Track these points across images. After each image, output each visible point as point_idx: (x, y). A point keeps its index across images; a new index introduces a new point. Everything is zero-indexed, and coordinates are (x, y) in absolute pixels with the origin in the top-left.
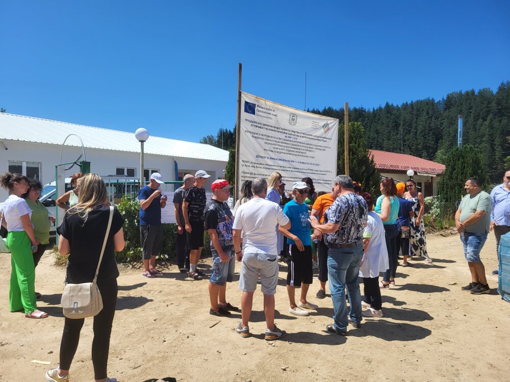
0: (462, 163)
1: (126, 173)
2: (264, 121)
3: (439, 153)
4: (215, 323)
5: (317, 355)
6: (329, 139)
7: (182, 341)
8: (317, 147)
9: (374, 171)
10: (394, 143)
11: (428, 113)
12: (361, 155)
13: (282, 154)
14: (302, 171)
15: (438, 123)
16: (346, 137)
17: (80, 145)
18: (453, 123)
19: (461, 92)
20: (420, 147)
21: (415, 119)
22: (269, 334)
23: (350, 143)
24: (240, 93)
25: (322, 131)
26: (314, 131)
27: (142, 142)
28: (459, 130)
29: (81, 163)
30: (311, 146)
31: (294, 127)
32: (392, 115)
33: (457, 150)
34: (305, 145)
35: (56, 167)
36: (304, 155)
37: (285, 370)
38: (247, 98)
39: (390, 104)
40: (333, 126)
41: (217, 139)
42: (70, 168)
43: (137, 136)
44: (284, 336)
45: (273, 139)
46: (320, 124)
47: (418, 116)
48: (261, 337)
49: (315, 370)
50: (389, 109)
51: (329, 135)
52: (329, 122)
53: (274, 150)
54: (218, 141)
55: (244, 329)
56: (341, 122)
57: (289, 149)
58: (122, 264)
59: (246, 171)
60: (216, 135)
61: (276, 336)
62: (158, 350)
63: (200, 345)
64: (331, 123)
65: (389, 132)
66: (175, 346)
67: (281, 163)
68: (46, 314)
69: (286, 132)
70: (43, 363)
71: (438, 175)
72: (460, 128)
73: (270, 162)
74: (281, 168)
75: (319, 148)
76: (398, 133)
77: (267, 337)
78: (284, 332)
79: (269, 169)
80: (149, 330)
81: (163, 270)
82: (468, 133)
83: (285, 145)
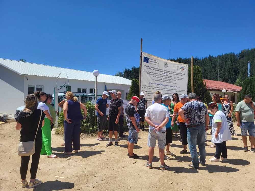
0: (251, 86)
1: (82, 91)
2: (153, 66)
3: (238, 80)
4: (135, 162)
5: (186, 178)
6: (184, 74)
7: (121, 170)
8: (178, 78)
9: (206, 90)
10: (213, 76)
11: (231, 60)
12: (199, 82)
13: (161, 82)
14: (170, 90)
15: (237, 65)
16: (192, 73)
17: (67, 78)
18: (245, 65)
19: (248, 50)
20: (227, 77)
21: (224, 63)
22: (162, 167)
23: (194, 76)
24: (141, 53)
25: (180, 70)
26: (176, 71)
27: (96, 76)
28: (248, 69)
29: (67, 86)
30: (175, 78)
31: (167, 68)
32: (212, 61)
33: (248, 79)
34: (172, 77)
35: (55, 88)
36: (171, 82)
37: (172, 183)
38: (145, 55)
39: (211, 56)
40: (185, 68)
41: (123, 74)
42: (61, 89)
43: (94, 74)
44: (169, 169)
45: (157, 75)
46: (179, 67)
47: (226, 62)
48: (158, 168)
49: (186, 184)
50: (211, 58)
51: (183, 72)
52: (183, 66)
53: (157, 80)
54: (124, 75)
55: (150, 165)
56: (190, 66)
57: (164, 79)
58: (87, 134)
59: (144, 90)
60: (123, 72)
61: (165, 168)
62: (111, 173)
63: (130, 172)
64: (185, 66)
65: (211, 70)
66: (119, 172)
67: (160, 86)
68: (56, 156)
69: (163, 71)
70: (60, 177)
71: (238, 92)
72: (249, 68)
73: (155, 86)
74: (160, 89)
75: (178, 79)
76: (215, 71)
77: (161, 169)
78: (169, 167)
79: (155, 89)
80: (105, 164)
81: (106, 137)
82: (252, 70)
83: (163, 77)
